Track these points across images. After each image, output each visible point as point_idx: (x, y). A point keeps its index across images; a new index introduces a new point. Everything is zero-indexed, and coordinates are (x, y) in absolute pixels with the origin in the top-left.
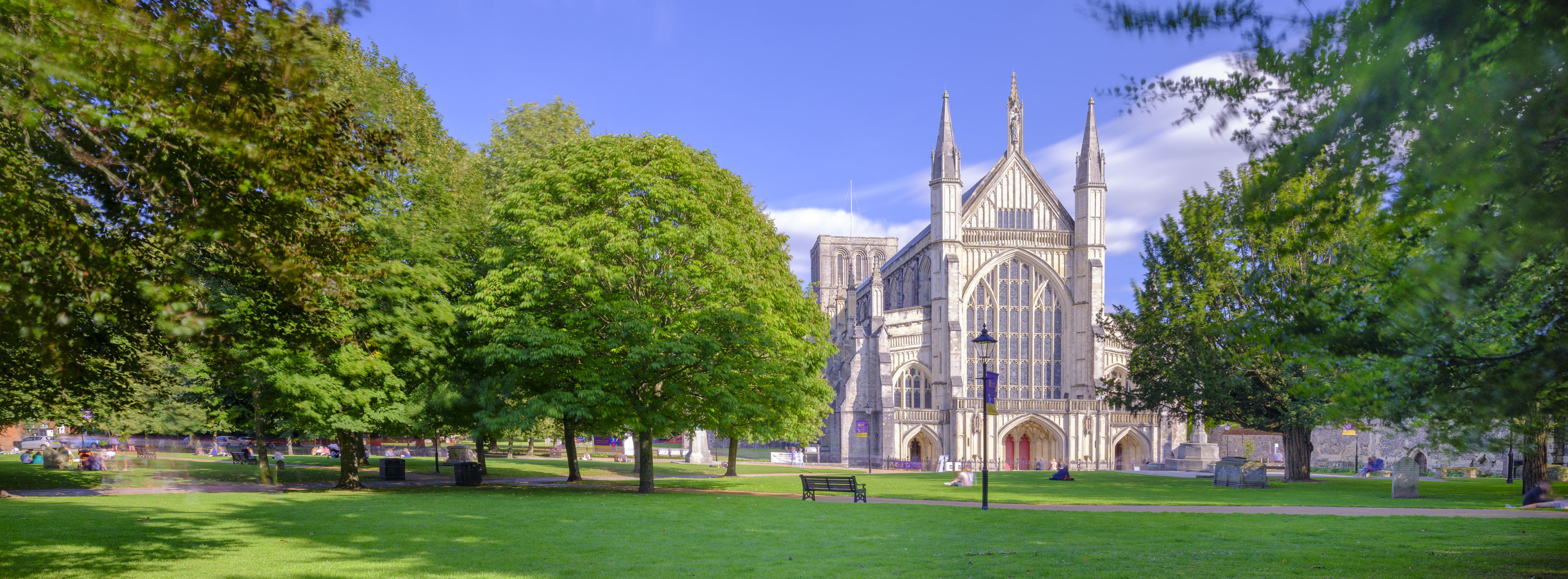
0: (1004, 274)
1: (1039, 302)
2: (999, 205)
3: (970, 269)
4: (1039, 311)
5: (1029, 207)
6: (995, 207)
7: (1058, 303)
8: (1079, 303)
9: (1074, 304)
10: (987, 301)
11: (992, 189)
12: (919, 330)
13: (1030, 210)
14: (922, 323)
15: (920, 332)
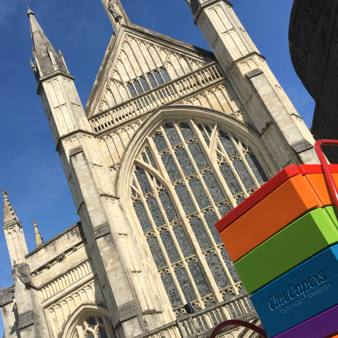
0: (162, 147)
6: (121, 83)
7: (244, 146)
8: (264, 130)
9: (260, 135)
11: (111, 70)
12: (77, 259)
13: (161, 68)
14: (77, 248)
15: (79, 261)
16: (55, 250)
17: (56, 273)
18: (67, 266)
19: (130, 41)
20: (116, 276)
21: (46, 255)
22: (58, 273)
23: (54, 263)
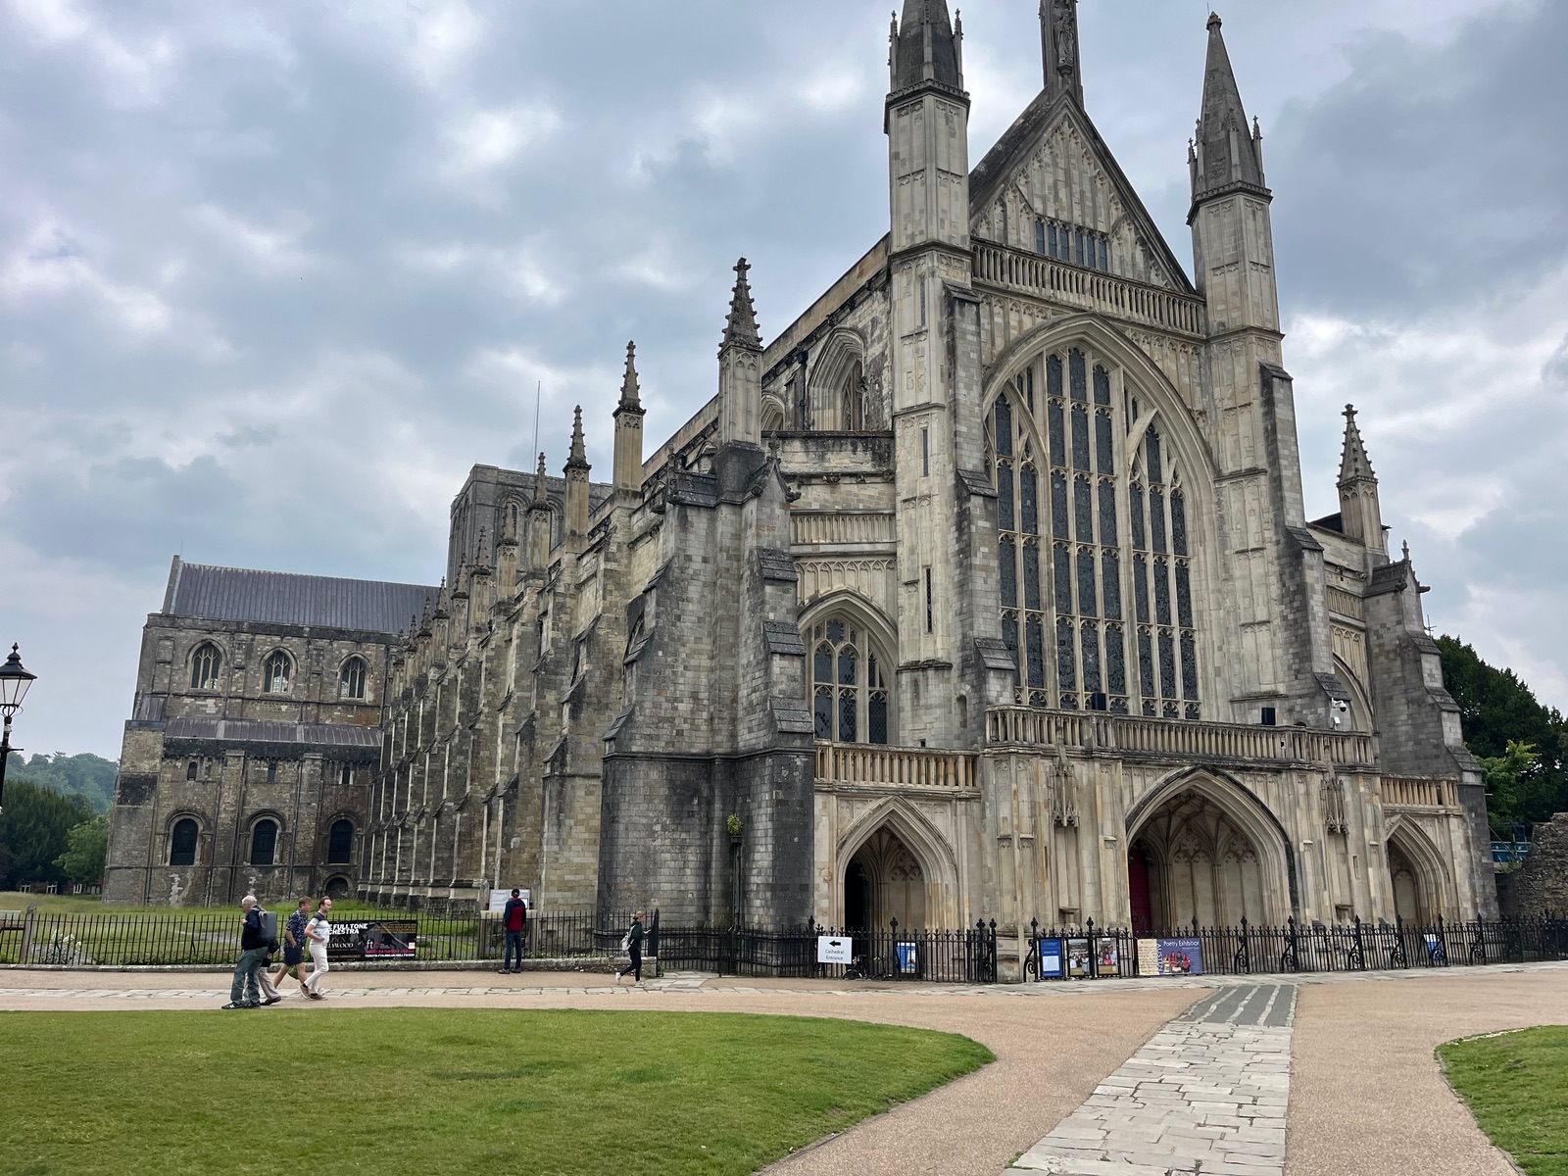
0: (1055, 386)
1: (1135, 469)
2: (1038, 206)
3: (986, 348)
4: (1136, 490)
5: (1102, 228)
6: (1029, 207)
7: (1175, 476)
8: (1235, 476)
9: (1219, 477)
10: (1018, 446)
11: (1020, 167)
12: (859, 501)
13: (1103, 235)
14: (868, 480)
15: (861, 506)
16: (822, 458)
17: (810, 504)
18: (836, 503)
19: (1066, 136)
20: (985, 582)
21: (801, 457)
22: (815, 506)
23: (813, 481)
